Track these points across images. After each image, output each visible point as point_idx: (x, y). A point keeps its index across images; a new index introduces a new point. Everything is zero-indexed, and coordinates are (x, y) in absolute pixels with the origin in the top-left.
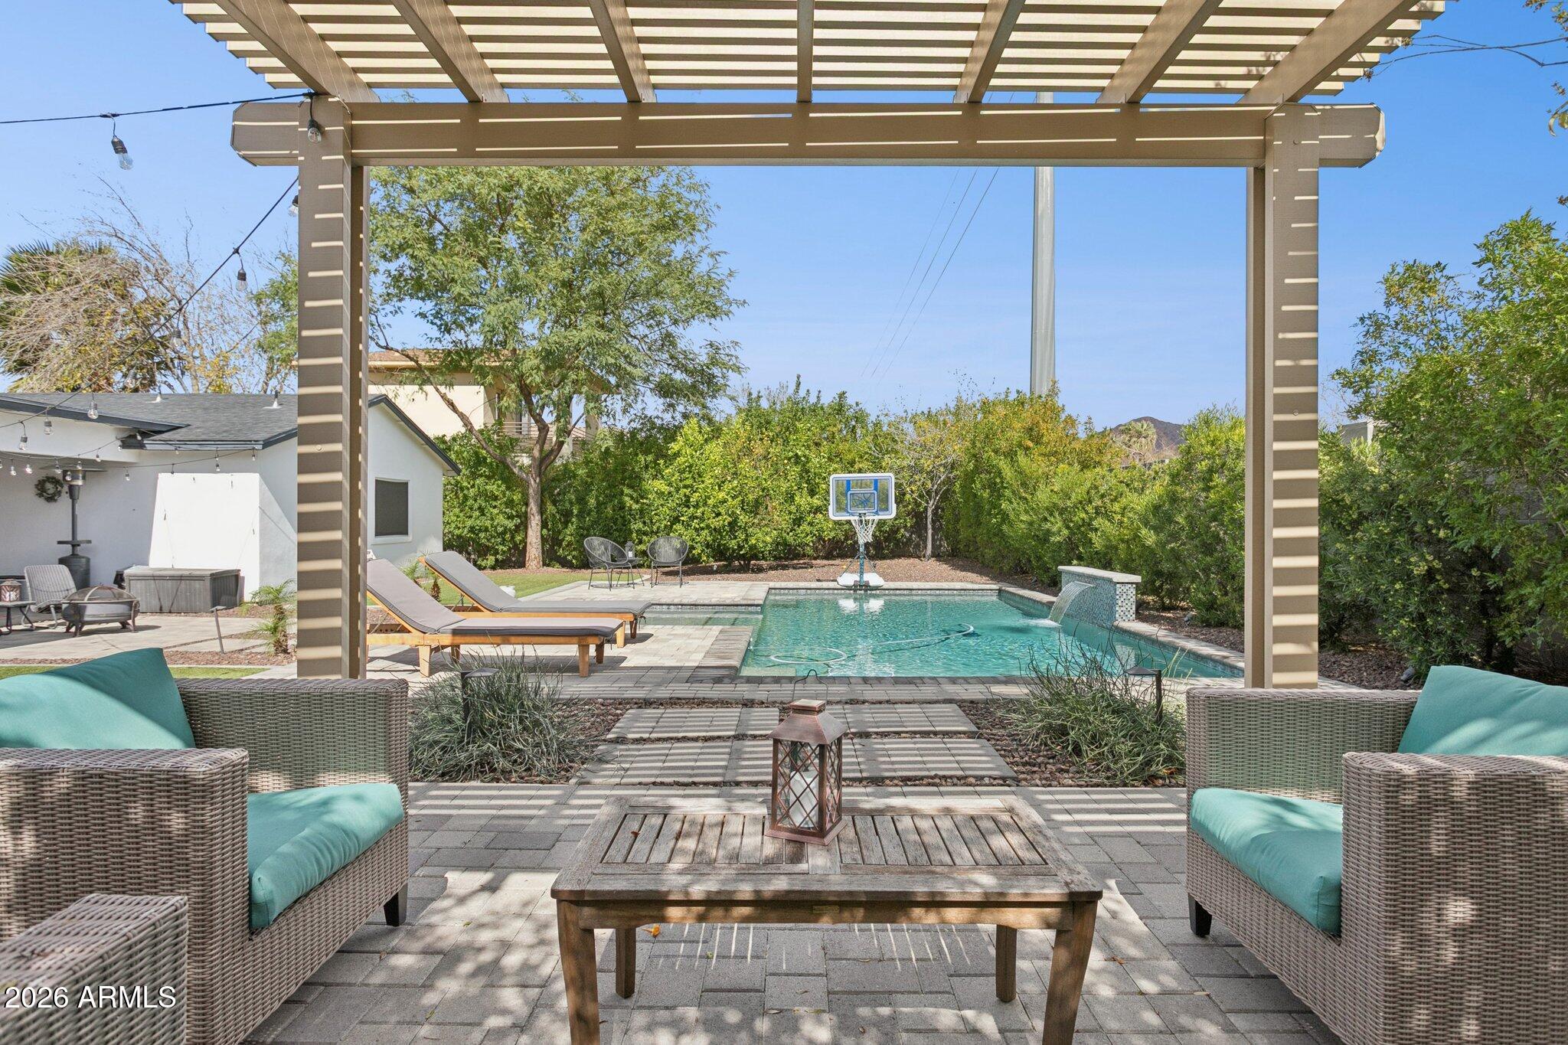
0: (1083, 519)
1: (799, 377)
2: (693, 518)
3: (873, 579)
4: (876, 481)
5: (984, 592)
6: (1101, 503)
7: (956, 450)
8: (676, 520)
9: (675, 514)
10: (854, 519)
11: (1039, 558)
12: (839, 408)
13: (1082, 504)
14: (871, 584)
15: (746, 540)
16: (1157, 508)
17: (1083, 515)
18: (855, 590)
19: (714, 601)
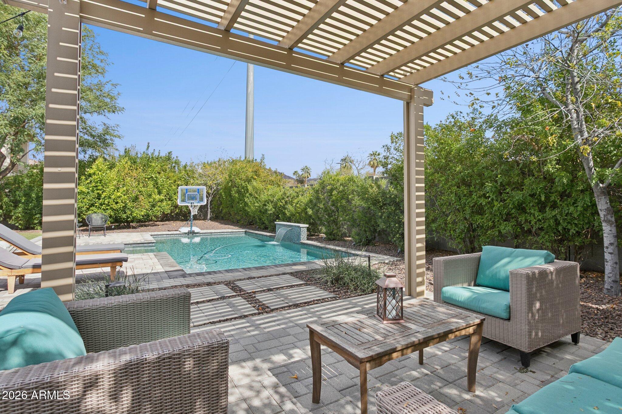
0: (281, 205)
1: (148, 143)
2: (101, 204)
3: (196, 229)
4: (198, 189)
5: (240, 233)
6: (287, 200)
7: (222, 178)
8: (92, 205)
9: (92, 203)
10: (189, 205)
11: (260, 219)
12: (168, 158)
13: (280, 200)
14: (195, 232)
15: (131, 214)
16: (311, 201)
17: (281, 204)
18: (188, 234)
19: (131, 242)
